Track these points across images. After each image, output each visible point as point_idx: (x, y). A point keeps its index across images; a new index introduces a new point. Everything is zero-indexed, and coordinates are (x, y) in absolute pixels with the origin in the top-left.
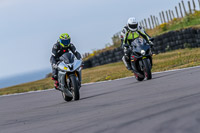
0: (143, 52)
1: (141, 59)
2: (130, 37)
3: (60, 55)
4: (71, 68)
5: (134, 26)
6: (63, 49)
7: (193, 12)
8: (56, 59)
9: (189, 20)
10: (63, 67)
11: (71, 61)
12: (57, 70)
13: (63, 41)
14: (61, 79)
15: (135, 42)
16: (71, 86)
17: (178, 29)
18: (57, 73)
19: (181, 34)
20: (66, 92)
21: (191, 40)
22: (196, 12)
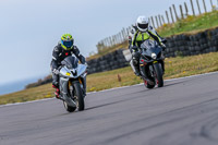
0: (153, 55)
1: (151, 64)
2: (140, 38)
3: (61, 58)
4: (75, 74)
5: (144, 26)
6: (65, 52)
7: (185, 17)
8: (57, 63)
9: (181, 25)
10: (65, 72)
11: (75, 66)
12: (58, 76)
13: (65, 43)
14: (63, 86)
15: (145, 45)
16: (74, 95)
17: (169, 35)
18: (58, 80)
19: (172, 41)
20: (69, 101)
21: (183, 47)
22: (189, 16)
